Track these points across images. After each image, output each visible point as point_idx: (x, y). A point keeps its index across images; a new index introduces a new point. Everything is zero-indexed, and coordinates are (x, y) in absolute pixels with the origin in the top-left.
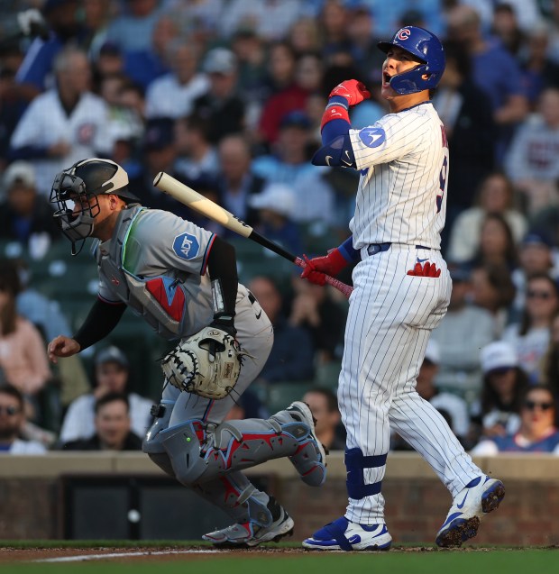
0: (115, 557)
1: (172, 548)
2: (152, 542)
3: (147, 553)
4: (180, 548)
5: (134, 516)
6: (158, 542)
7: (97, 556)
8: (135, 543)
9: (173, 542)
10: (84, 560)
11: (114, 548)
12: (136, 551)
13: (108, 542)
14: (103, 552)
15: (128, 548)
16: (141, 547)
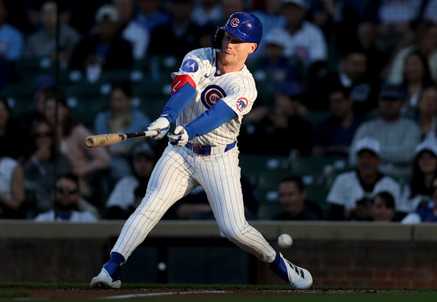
0: (153, 296)
1: (193, 289)
2: (177, 285)
3: (176, 293)
4: (197, 289)
5: (162, 266)
6: (181, 285)
7: (141, 295)
8: (165, 286)
9: (192, 285)
10: (132, 298)
11: (151, 289)
12: (167, 291)
13: (146, 285)
14: (143, 292)
15: (162, 289)
16: (170, 288)
